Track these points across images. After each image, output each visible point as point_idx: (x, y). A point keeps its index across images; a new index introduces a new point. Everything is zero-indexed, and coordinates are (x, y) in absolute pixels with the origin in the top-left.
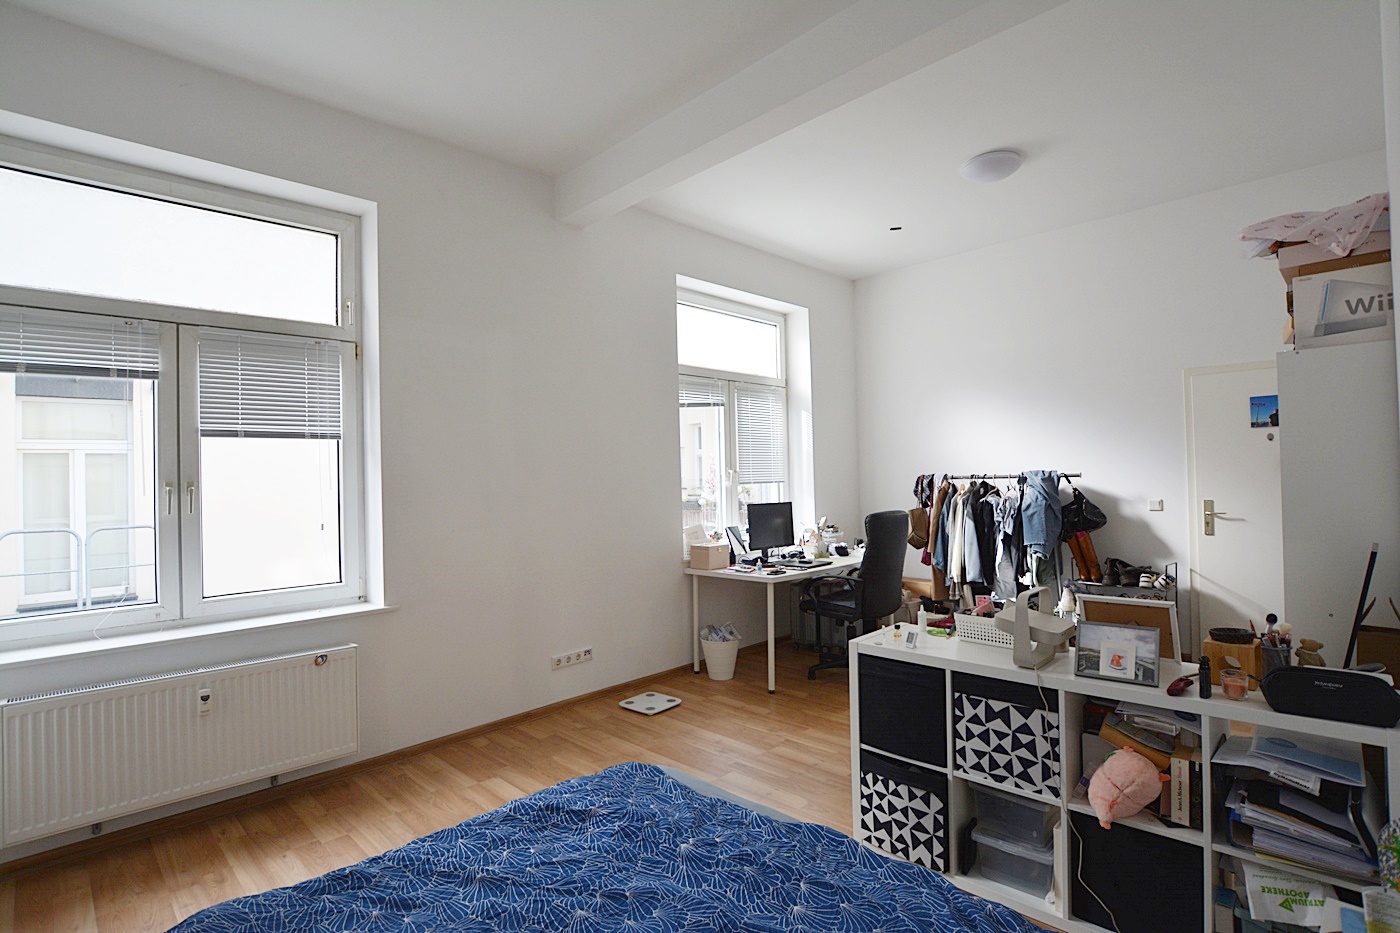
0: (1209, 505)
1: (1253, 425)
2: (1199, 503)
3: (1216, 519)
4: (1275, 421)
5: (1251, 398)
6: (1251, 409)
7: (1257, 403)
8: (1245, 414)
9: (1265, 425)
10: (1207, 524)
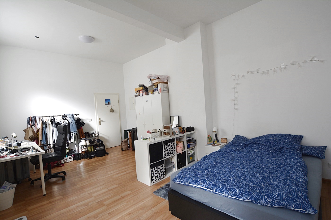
0: (100, 119)
1: (106, 104)
2: (98, 119)
3: (101, 122)
4: (109, 104)
5: (105, 99)
6: (105, 102)
7: (106, 100)
8: (104, 102)
9: (107, 104)
10: (100, 123)
